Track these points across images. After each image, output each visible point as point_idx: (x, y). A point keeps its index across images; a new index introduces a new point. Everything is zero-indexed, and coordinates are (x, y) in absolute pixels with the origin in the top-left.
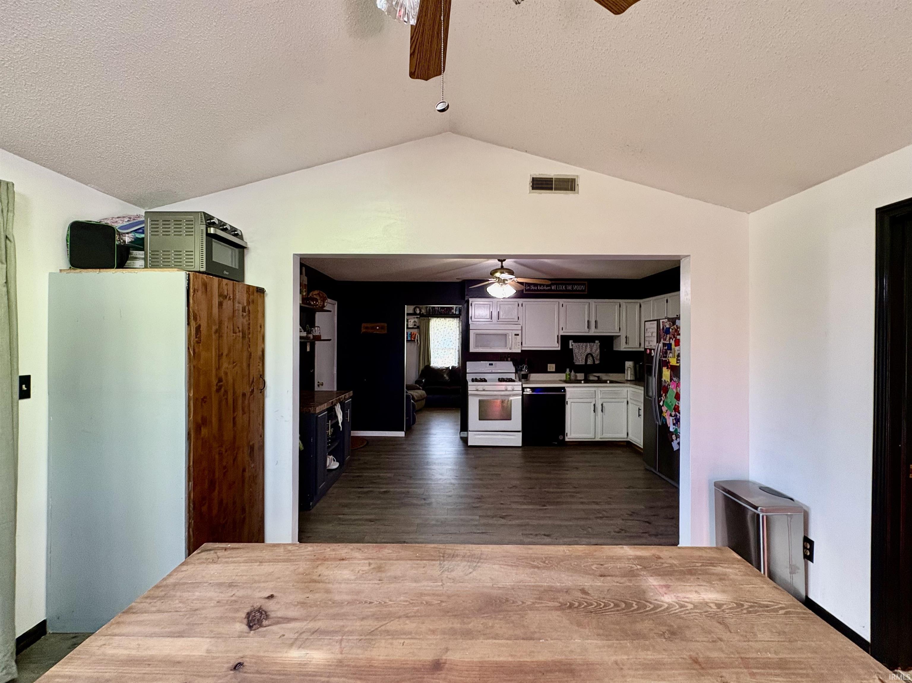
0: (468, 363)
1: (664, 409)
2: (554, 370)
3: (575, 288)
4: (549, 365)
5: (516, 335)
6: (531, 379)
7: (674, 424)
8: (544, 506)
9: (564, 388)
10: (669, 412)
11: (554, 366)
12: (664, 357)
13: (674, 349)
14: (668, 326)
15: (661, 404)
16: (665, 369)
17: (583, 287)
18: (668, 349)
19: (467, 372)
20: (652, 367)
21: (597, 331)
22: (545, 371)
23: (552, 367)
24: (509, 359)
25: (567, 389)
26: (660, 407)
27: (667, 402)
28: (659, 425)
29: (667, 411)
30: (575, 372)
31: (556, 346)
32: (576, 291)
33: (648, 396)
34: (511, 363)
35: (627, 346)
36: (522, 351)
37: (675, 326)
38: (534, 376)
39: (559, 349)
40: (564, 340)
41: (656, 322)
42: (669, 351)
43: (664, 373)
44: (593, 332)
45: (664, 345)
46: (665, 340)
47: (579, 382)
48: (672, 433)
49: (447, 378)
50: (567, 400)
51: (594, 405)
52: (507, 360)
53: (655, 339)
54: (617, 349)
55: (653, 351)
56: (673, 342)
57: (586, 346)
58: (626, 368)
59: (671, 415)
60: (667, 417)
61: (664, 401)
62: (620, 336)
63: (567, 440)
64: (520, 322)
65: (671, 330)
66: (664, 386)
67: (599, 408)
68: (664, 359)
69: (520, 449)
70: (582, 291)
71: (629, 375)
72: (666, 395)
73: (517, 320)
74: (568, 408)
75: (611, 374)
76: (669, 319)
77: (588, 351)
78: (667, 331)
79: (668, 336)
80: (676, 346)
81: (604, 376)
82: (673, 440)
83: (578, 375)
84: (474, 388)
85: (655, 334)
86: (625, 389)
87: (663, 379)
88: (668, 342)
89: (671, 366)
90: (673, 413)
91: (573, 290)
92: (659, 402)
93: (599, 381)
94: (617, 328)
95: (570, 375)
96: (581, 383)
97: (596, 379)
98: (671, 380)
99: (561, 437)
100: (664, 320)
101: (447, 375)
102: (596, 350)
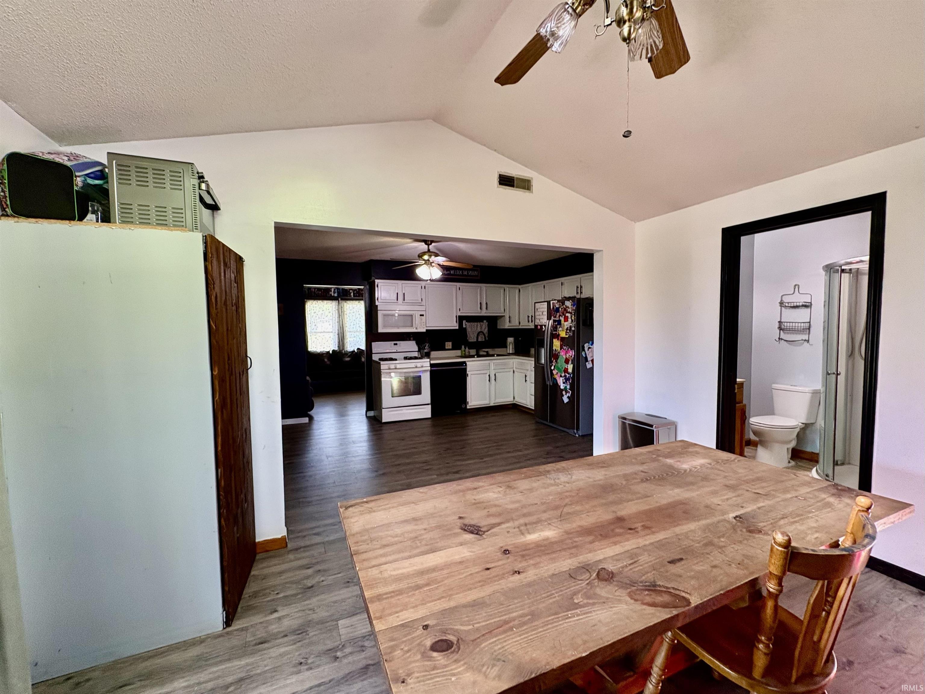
0: (373, 344)
1: (555, 372)
2: (451, 347)
3: (470, 274)
4: (446, 343)
5: (421, 315)
6: (432, 356)
7: (564, 383)
8: (482, 459)
9: (465, 362)
10: (559, 374)
11: (450, 343)
12: (554, 331)
13: (564, 324)
14: (557, 306)
15: (553, 368)
16: (555, 340)
17: (476, 273)
18: (558, 324)
19: (373, 352)
20: (543, 340)
21: (487, 312)
22: (443, 349)
23: (449, 345)
24: (412, 339)
25: (468, 363)
26: (551, 371)
27: (558, 367)
28: (550, 385)
29: (557, 373)
30: (469, 349)
31: (454, 325)
32: (471, 276)
33: (538, 363)
34: (414, 343)
35: (510, 325)
36: (427, 330)
37: (564, 306)
38: (434, 354)
39: (457, 328)
40: (461, 319)
41: (546, 303)
42: (558, 326)
43: (554, 343)
44: (484, 313)
45: (554, 321)
46: (555, 317)
47: (473, 356)
48: (562, 390)
49: (328, 363)
50: (467, 373)
51: (489, 376)
52: (410, 340)
53: (546, 317)
54: (502, 327)
55: (543, 327)
56: (562, 319)
57: (477, 326)
58: (508, 343)
59: (561, 376)
60: (557, 379)
61: (554, 366)
62: (504, 316)
63: (468, 407)
64: (424, 303)
65: (560, 309)
66: (555, 354)
67: (493, 378)
68: (554, 333)
69: (430, 420)
70: (476, 276)
71: (511, 349)
72: (556, 361)
73: (420, 301)
74: (469, 379)
75: (496, 349)
76: (559, 301)
77: (479, 330)
78: (557, 310)
79: (558, 314)
80: (565, 321)
81: (491, 351)
82: (563, 396)
83: (470, 350)
84: (386, 367)
85: (546, 313)
86: (512, 361)
87: (554, 348)
88: (558, 319)
89: (561, 337)
90: (563, 375)
91: (468, 275)
92: (551, 367)
93: (488, 355)
94: (502, 310)
95: (465, 351)
96: (474, 357)
97: (485, 353)
98: (561, 348)
99: (463, 406)
100: (554, 302)
101: (328, 359)
102: (485, 328)
